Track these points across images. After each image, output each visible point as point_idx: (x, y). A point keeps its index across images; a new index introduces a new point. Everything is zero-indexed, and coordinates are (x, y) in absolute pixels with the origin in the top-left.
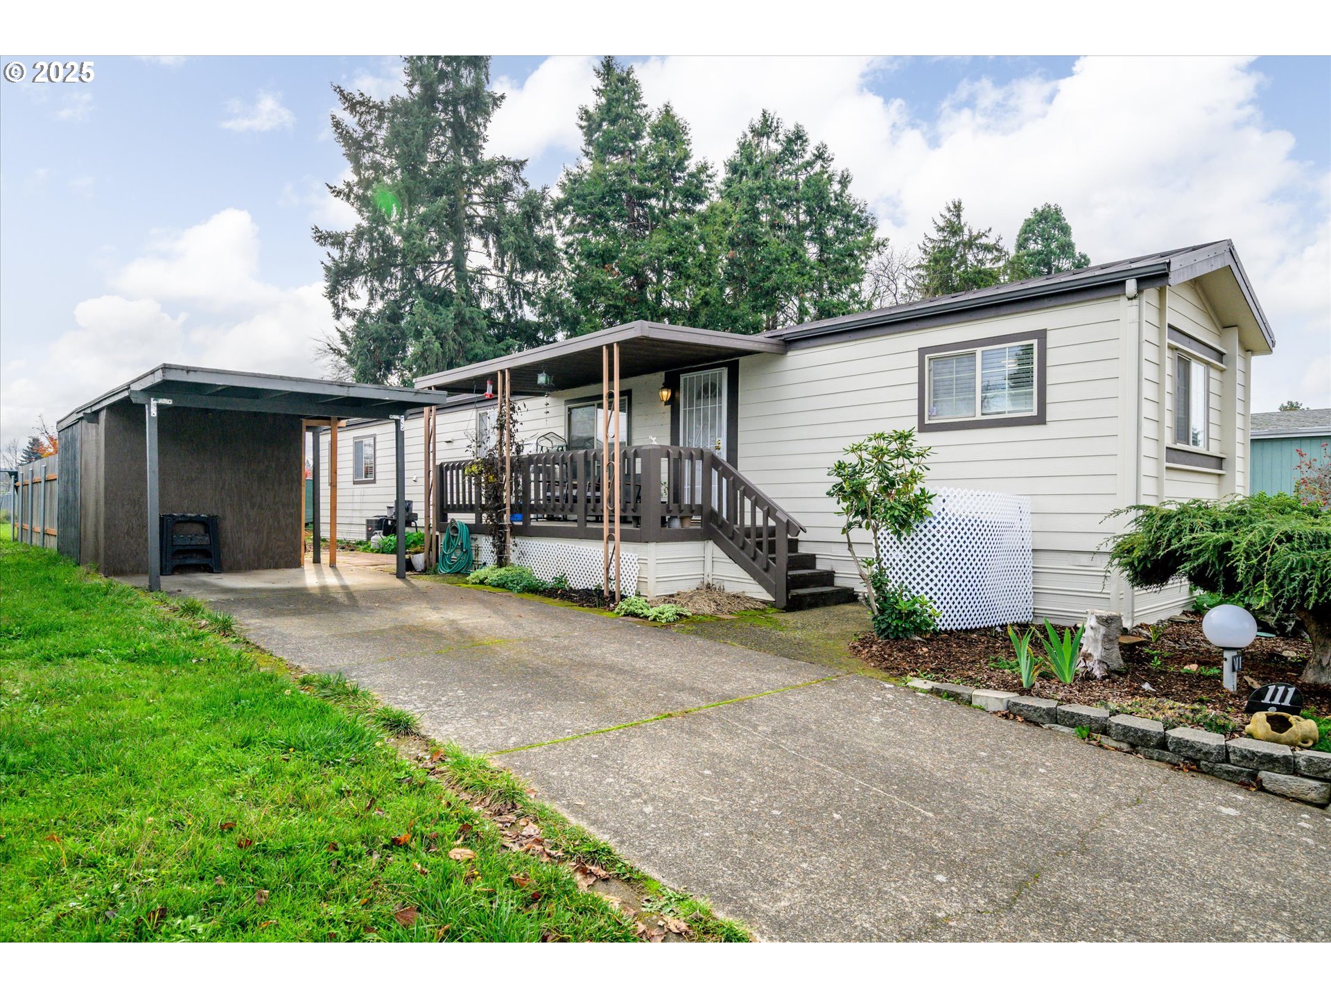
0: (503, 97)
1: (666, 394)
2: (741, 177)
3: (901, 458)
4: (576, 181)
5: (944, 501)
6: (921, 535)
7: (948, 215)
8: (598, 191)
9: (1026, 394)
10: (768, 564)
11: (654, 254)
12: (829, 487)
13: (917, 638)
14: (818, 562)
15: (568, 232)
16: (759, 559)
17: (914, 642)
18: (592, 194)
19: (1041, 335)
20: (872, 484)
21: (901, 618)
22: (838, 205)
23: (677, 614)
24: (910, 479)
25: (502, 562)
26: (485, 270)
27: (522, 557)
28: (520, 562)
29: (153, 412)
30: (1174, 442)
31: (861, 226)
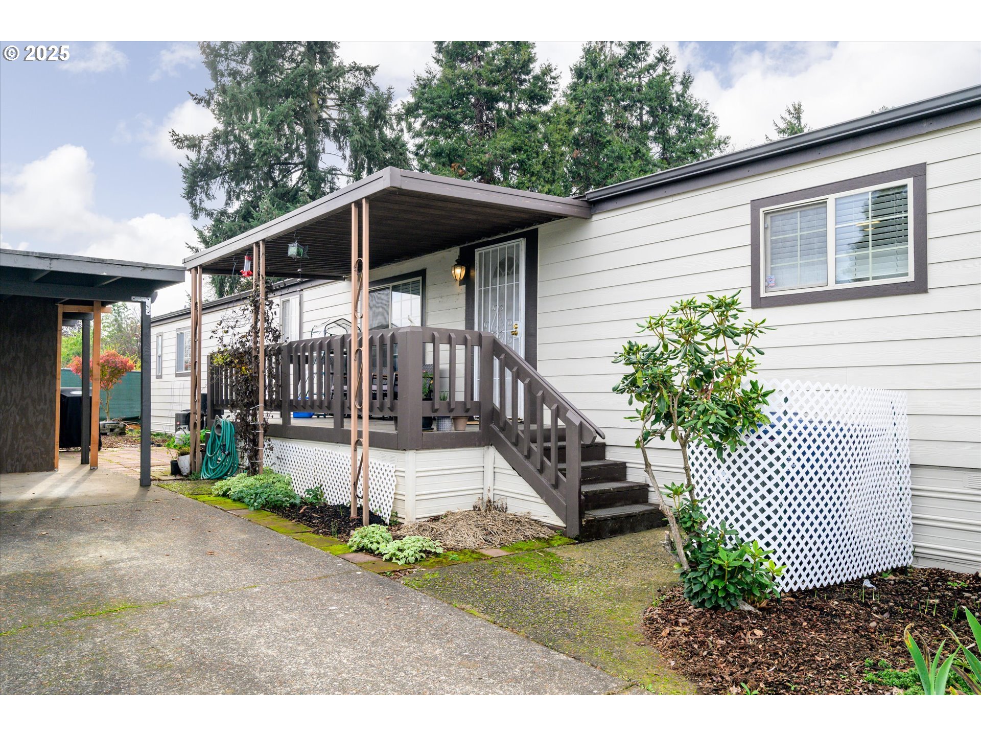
1: (459, 272)
2: (586, 81)
3: (721, 336)
4: (425, 86)
5: (786, 400)
6: (752, 450)
7: (788, 117)
8: (446, 94)
9: (897, 253)
10: (557, 478)
11: (498, 152)
12: (617, 381)
13: (748, 607)
14: (629, 471)
15: (418, 135)
16: (547, 471)
17: (742, 615)
18: (440, 97)
19: (919, 172)
20: (680, 376)
21: (722, 578)
22: (680, 106)
23: (425, 551)
24: (735, 369)
25: (253, 470)
26: (335, 170)
27: (278, 462)
28: (275, 468)
31: (703, 125)
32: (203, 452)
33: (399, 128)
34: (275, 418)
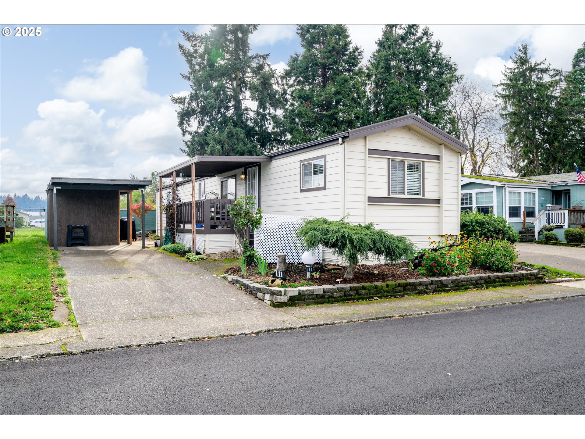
0: (259, 25)
1: (243, 176)
4: (294, 61)
7: (519, 53)
8: (304, 65)
9: (322, 178)
11: (327, 96)
15: (291, 86)
18: (301, 67)
19: (325, 157)
22: (436, 59)
23: (200, 258)
25: (174, 242)
26: (248, 109)
27: (181, 240)
29: (55, 191)
30: (389, 194)
31: (449, 69)
33: (282, 83)
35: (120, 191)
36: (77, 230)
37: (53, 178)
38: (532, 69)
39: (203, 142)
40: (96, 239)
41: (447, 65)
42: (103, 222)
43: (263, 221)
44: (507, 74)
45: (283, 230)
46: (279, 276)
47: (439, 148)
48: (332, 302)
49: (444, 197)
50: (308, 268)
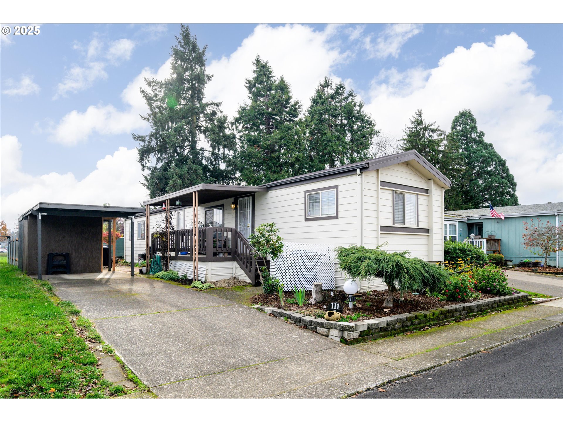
0: (212, 76)
1: (233, 206)
2: (316, 105)
4: (243, 110)
7: (416, 116)
8: (252, 114)
9: (333, 208)
10: (250, 269)
11: (274, 140)
15: (240, 131)
16: (248, 267)
17: (273, 295)
18: (249, 115)
19: (337, 187)
21: (269, 287)
22: (359, 116)
23: (210, 287)
25: (166, 270)
26: (204, 149)
27: (174, 268)
28: (173, 269)
29: (40, 218)
30: (394, 224)
31: (369, 124)
32: (150, 266)
33: (232, 128)
34: (173, 254)
35: (103, 219)
36: (58, 258)
37: (40, 203)
38: (426, 129)
39: (162, 177)
40: (78, 266)
41: (368, 121)
42: (86, 249)
43: (284, 249)
44: (407, 132)
45: (297, 258)
46: (335, 308)
47: (427, 183)
48: (395, 335)
49: (433, 227)
50: (351, 297)
